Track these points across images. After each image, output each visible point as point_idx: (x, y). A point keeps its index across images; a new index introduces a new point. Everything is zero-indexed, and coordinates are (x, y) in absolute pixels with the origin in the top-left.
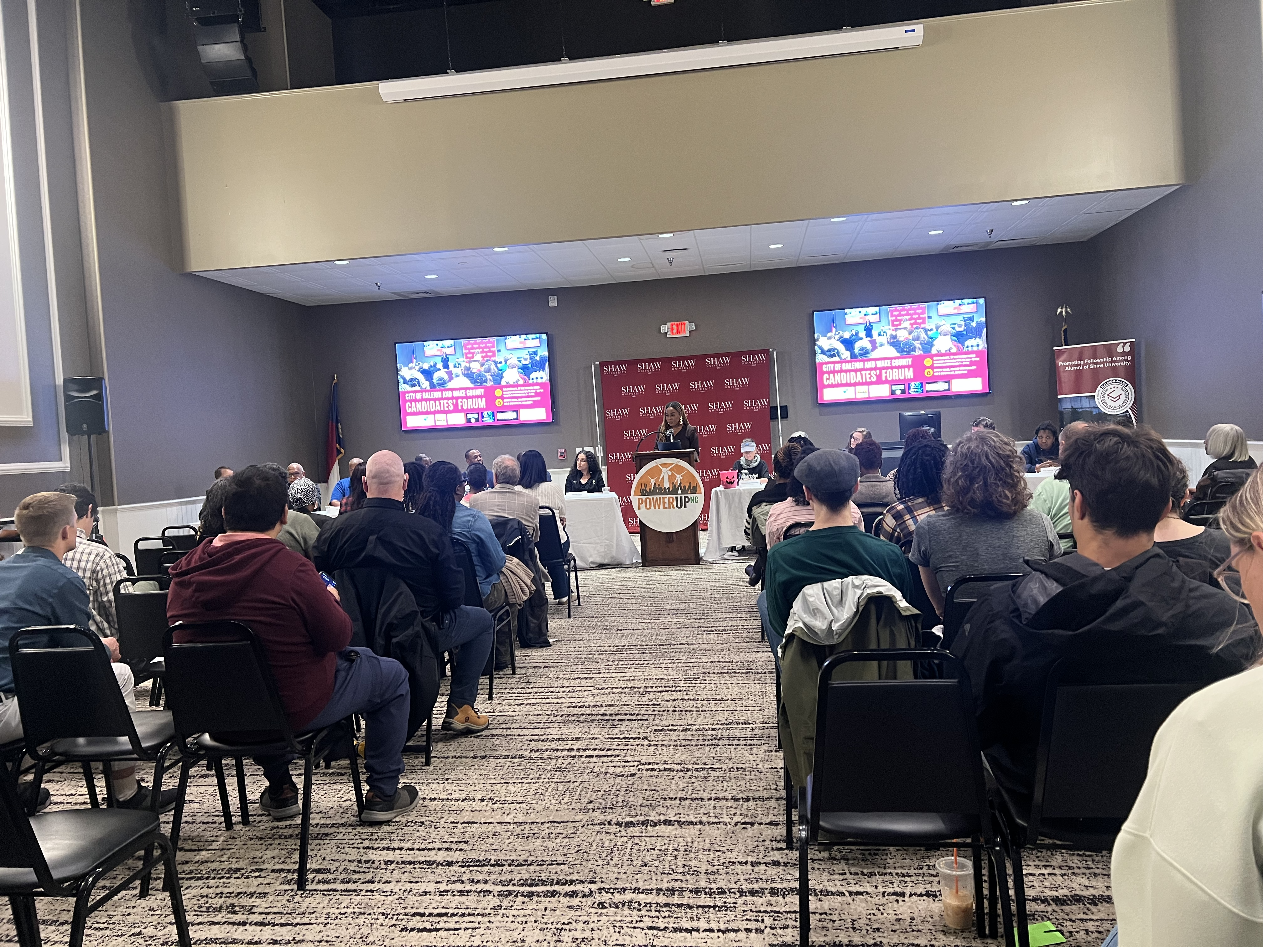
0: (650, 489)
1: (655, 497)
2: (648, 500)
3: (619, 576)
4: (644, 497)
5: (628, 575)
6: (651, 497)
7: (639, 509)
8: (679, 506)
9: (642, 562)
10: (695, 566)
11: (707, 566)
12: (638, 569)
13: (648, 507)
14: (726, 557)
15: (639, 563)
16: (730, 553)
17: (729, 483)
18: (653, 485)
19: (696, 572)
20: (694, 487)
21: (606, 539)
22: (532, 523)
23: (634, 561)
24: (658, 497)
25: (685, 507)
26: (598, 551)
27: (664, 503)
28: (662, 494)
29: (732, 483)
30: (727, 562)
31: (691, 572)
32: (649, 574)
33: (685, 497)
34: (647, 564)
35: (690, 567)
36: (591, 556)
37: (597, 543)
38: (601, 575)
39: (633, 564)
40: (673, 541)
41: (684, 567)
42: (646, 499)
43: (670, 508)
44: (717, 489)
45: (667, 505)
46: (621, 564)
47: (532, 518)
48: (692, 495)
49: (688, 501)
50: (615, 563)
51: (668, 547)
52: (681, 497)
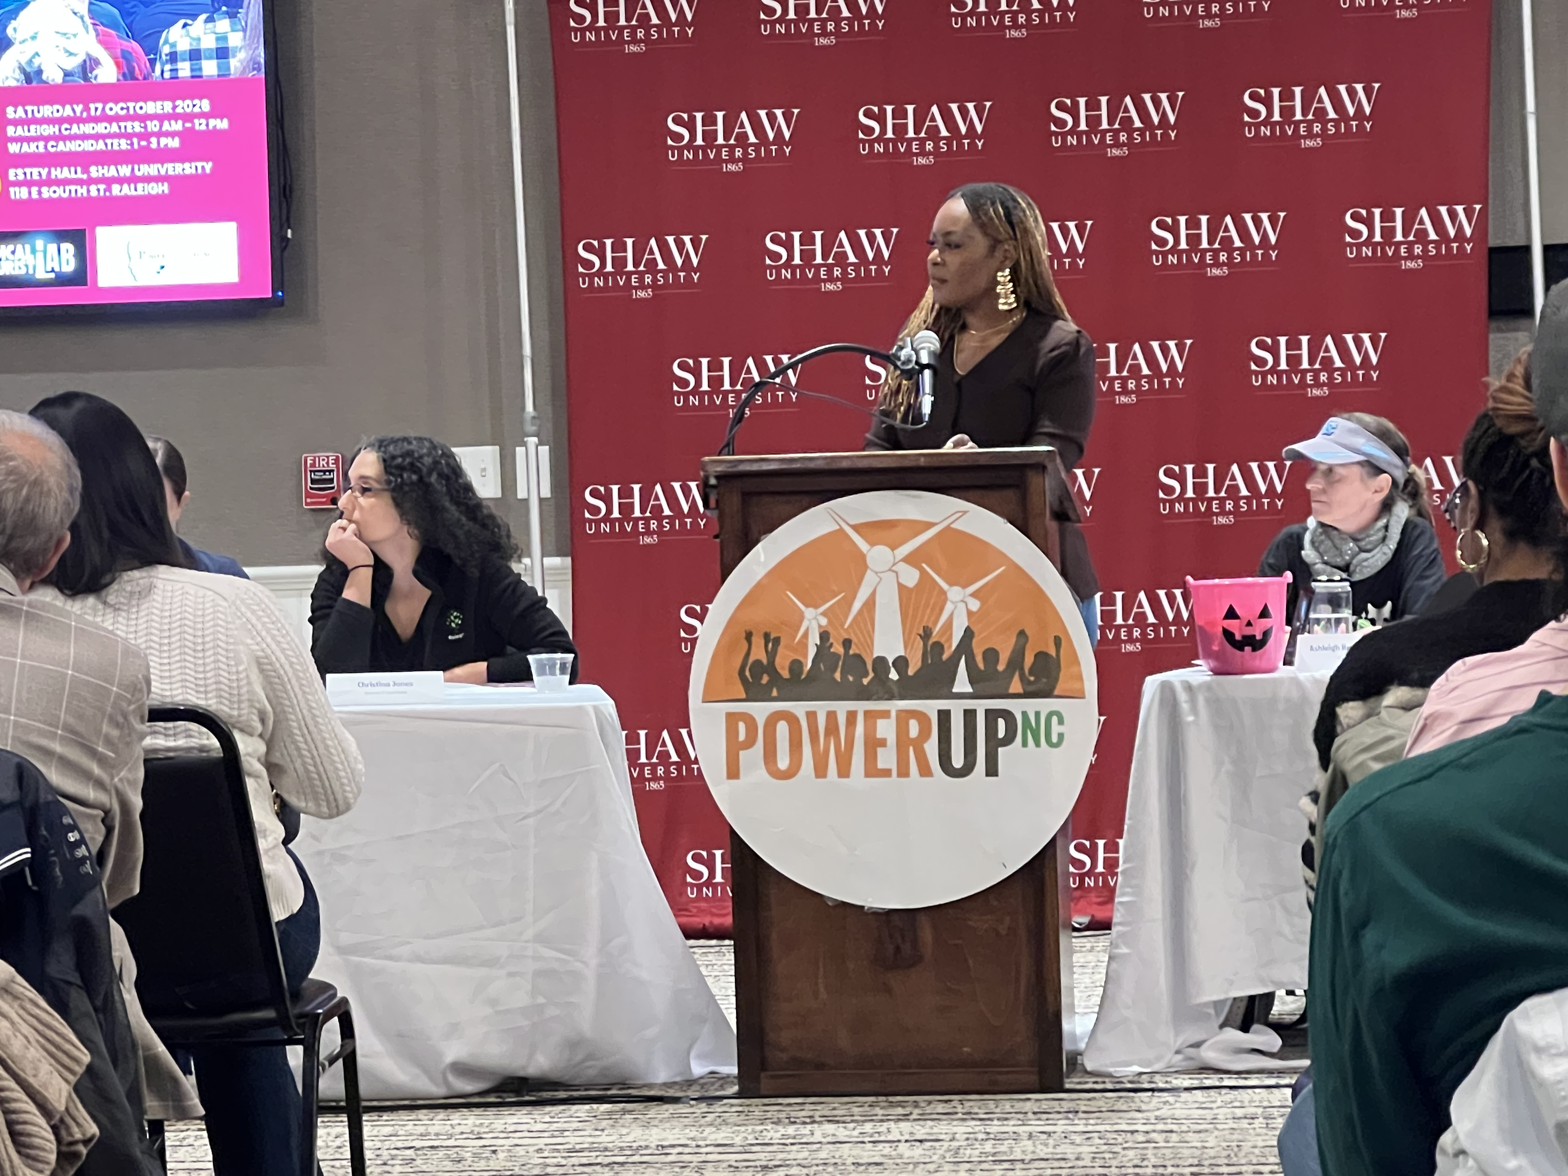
0: (796, 666)
1: (821, 708)
2: (782, 728)
3: (604, 1139)
4: (760, 710)
5: (655, 1136)
6: (799, 708)
7: (733, 772)
8: (958, 762)
9: (741, 1077)
10: (1034, 1102)
11: (1101, 1101)
12: (718, 1107)
13: (783, 763)
14: (1210, 1055)
15: (725, 1080)
16: (1234, 1035)
17: (1239, 645)
18: (814, 639)
19: (1036, 1126)
20: (1041, 656)
21: (540, 939)
22: (99, 784)
23: (698, 1069)
24: (842, 708)
25: (992, 770)
26: (493, 1002)
27: (873, 744)
28: (864, 694)
29: (1256, 644)
30: (1212, 1080)
31: (1010, 1127)
32: (774, 1133)
33: (992, 716)
34: (765, 1083)
35: (1006, 1103)
36: (454, 1030)
37: (492, 962)
38: (507, 1134)
39: (690, 1083)
40: (916, 960)
41: (974, 1103)
42: (773, 720)
43: (903, 772)
44: (1175, 676)
45: (887, 758)
46: (624, 1085)
47: (101, 760)
48: (1032, 705)
49: (1009, 739)
50: (591, 1072)
51: (889, 990)
52: (969, 715)
